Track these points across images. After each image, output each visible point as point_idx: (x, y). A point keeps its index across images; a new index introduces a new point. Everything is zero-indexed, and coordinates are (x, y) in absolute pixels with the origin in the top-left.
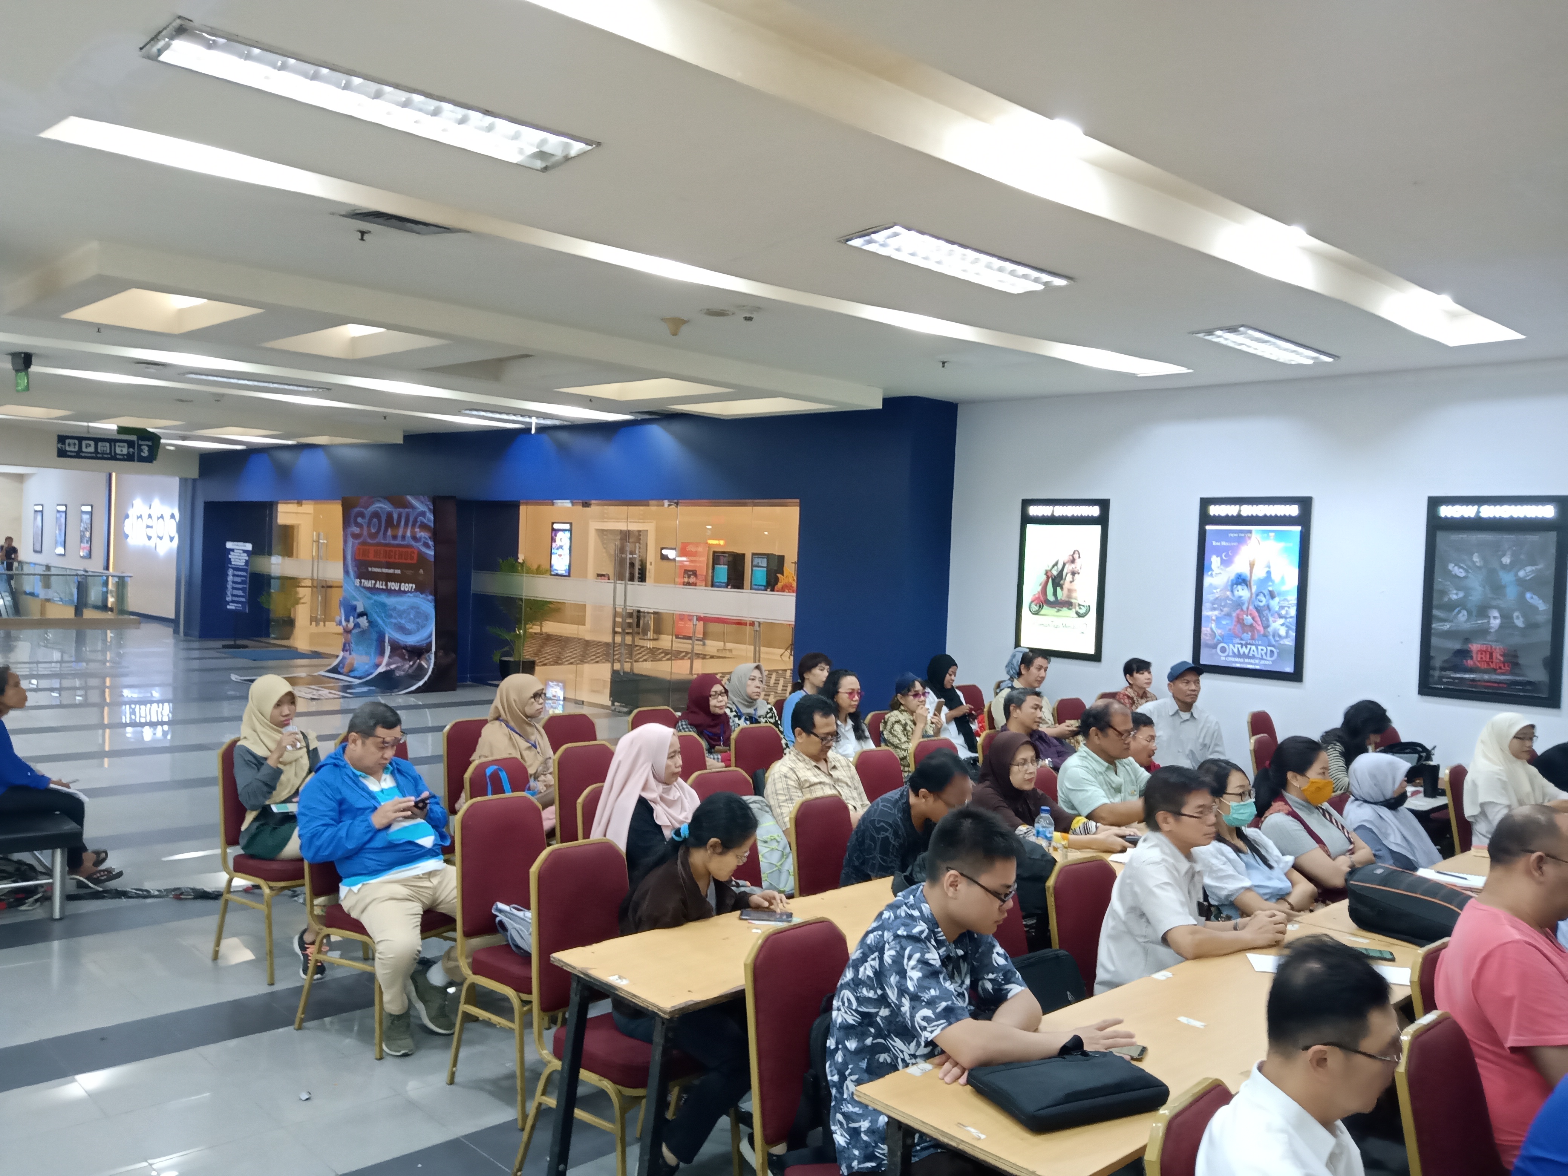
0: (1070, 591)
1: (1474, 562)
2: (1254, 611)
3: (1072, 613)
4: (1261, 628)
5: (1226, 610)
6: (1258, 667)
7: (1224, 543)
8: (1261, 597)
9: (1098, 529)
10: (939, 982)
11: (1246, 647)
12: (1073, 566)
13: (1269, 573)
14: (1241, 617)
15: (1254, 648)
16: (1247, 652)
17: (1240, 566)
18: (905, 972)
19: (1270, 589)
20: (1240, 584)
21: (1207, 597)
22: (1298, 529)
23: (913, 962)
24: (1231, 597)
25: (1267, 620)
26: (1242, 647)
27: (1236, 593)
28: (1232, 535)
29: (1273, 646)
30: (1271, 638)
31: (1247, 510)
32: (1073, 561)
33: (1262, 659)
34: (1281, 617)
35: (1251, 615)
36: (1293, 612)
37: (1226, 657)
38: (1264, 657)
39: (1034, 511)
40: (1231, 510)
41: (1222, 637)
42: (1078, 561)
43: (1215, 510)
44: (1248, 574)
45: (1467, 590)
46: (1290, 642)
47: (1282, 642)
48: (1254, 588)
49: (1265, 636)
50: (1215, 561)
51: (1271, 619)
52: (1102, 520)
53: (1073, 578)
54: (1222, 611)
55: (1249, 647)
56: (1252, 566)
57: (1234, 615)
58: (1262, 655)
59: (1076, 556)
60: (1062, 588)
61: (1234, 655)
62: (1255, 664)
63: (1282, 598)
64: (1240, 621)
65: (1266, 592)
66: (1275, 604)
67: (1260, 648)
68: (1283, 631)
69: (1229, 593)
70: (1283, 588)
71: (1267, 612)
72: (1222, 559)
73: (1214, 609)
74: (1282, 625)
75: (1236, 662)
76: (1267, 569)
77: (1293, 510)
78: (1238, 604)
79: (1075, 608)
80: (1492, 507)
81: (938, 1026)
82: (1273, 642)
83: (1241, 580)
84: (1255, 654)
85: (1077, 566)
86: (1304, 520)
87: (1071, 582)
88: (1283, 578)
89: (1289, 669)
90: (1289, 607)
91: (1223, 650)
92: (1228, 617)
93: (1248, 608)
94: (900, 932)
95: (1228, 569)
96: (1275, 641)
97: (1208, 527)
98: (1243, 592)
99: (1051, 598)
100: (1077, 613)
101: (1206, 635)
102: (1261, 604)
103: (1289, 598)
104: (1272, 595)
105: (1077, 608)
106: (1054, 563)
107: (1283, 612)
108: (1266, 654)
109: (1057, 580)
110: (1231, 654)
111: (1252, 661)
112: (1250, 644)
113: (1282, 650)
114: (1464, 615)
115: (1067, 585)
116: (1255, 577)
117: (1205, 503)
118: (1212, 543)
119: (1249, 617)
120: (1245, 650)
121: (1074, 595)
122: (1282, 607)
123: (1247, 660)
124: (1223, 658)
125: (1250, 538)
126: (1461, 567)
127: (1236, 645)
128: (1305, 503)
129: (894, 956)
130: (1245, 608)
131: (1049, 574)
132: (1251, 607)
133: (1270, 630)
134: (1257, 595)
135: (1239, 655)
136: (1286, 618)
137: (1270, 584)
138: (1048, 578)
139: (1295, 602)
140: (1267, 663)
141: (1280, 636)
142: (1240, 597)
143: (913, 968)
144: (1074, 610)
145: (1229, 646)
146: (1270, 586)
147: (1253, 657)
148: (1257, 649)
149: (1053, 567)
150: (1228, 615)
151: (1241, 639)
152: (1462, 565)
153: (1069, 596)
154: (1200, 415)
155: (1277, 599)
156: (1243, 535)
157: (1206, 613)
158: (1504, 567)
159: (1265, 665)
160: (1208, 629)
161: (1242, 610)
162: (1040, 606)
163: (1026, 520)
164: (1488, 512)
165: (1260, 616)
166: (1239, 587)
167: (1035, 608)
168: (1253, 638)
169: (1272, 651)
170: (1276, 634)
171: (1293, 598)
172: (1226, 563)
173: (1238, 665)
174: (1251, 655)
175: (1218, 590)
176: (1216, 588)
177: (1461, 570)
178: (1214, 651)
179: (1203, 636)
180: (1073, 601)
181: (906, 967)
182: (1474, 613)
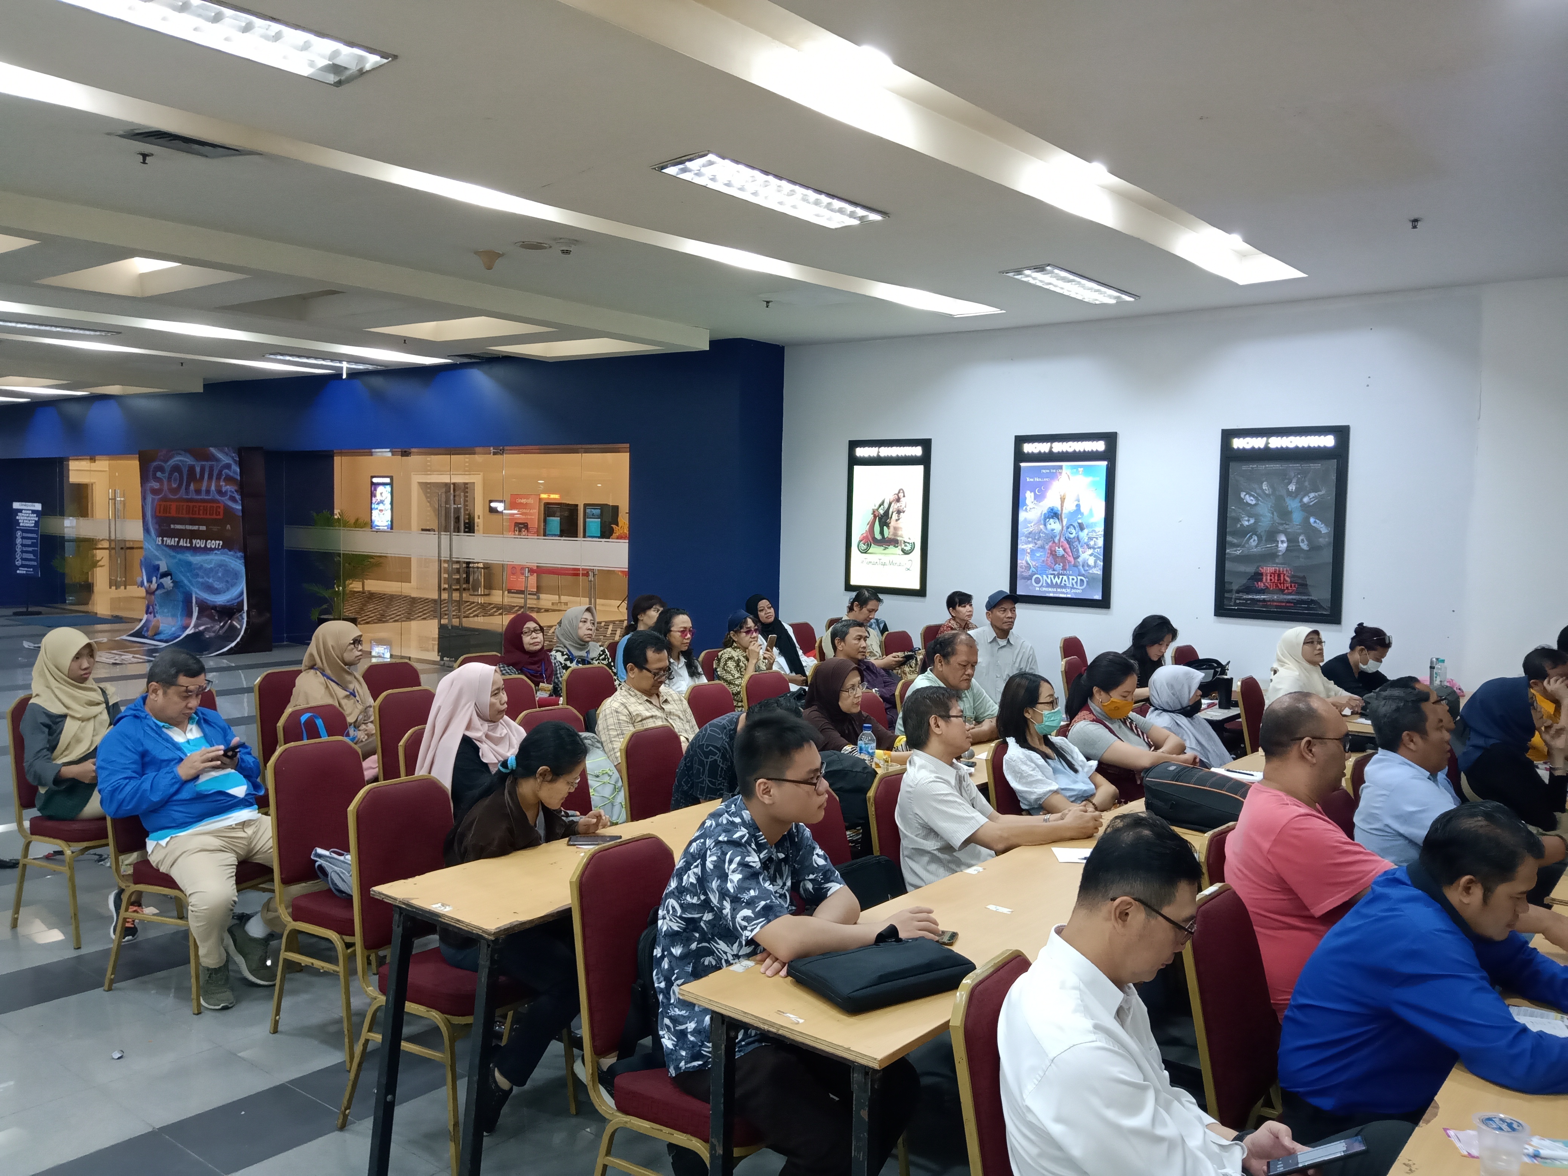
0: (896, 529)
1: (1263, 490)
2: (1065, 542)
3: (898, 550)
4: (1071, 559)
5: (1039, 543)
6: (1069, 596)
7: (1037, 479)
8: (1072, 530)
9: (920, 469)
10: (759, 883)
11: (1059, 578)
12: (898, 504)
13: (1078, 506)
14: (1053, 549)
15: (1065, 577)
16: (1059, 582)
17: (1051, 500)
18: (727, 875)
19: (1080, 521)
20: (1052, 518)
21: (1022, 529)
22: (1105, 463)
23: (733, 866)
24: (1044, 530)
25: (1078, 551)
26: (1054, 578)
27: (1049, 527)
28: (1044, 471)
29: (1083, 575)
30: (1081, 567)
31: (1059, 447)
32: (898, 500)
33: (1073, 588)
34: (1090, 548)
35: (1062, 546)
36: (1100, 542)
37: (1040, 587)
38: (1075, 586)
39: (861, 452)
40: (1043, 448)
41: (1036, 567)
42: (902, 499)
43: (1028, 448)
44: (1060, 509)
45: (1257, 517)
46: (1098, 571)
47: (1091, 571)
48: (1065, 523)
49: (1075, 566)
50: (1028, 497)
51: (1080, 550)
52: (925, 461)
53: (898, 516)
54: (1036, 544)
55: (1061, 577)
56: (1063, 500)
57: (1047, 547)
58: (1073, 584)
59: (901, 495)
60: (888, 527)
61: (1048, 586)
62: (1067, 593)
63: (1090, 530)
64: (1053, 553)
65: (1076, 524)
66: (1084, 535)
67: (1071, 577)
68: (1091, 561)
69: (1042, 527)
70: (1092, 520)
71: (1077, 543)
72: (1035, 494)
73: (1029, 542)
74: (1091, 555)
75: (1050, 592)
76: (1077, 503)
77: (1099, 446)
78: (1051, 537)
79: (901, 545)
80: (1279, 438)
81: (757, 924)
82: (1083, 572)
83: (1054, 514)
84: (1067, 583)
85: (902, 505)
86: (1110, 456)
87: (897, 520)
88: (1091, 510)
89: (1098, 596)
90: (1097, 538)
91: (1038, 581)
92: (1041, 550)
93: (1059, 540)
94: (721, 839)
95: (1041, 504)
96: (1085, 570)
97: (1022, 464)
98: (1054, 526)
99: (878, 536)
100: (903, 550)
101: (1021, 567)
102: (1072, 536)
103: (1097, 529)
104: (1081, 527)
105: (903, 546)
106: (880, 502)
107: (1092, 543)
108: (1076, 583)
109: (883, 519)
110: (1044, 584)
111: (1064, 590)
112: (1062, 575)
113: (1091, 580)
114: (1254, 540)
115: (893, 523)
116: (1065, 511)
117: (1020, 440)
118: (1026, 479)
119: (1061, 549)
120: (1057, 580)
121: (900, 533)
122: (1091, 539)
123: (1059, 590)
124: (1038, 589)
125: (1061, 473)
126: (1251, 495)
127: (1049, 576)
128: (1111, 439)
129: (715, 861)
130: (1056, 540)
131: (876, 513)
132: (1062, 539)
133: (1080, 560)
134: (1068, 528)
135: (1052, 585)
136: (1094, 548)
137: (1080, 516)
138: (875, 517)
139: (1103, 533)
140: (1078, 591)
141: (1089, 566)
142: (1053, 530)
143: (733, 872)
144: (900, 547)
145: (1042, 577)
146: (1079, 518)
147: (1065, 587)
148: (1068, 579)
149: (880, 506)
150: (1042, 547)
151: (1054, 570)
152: (1253, 493)
153: (895, 534)
154: (1012, 357)
155: (1086, 531)
156: (1054, 471)
157: (1021, 546)
158: (1290, 494)
159: (1075, 593)
160: (1024, 562)
161: (1054, 542)
162: (868, 545)
163: (854, 461)
164: (1276, 442)
165: (1070, 548)
166: (1051, 520)
167: (864, 547)
168: (1064, 569)
169: (1081, 580)
170: (1085, 564)
171: (1100, 529)
172: (1039, 498)
173: (1051, 595)
174: (1062, 584)
175: (1032, 524)
176: (1030, 522)
177: (1252, 498)
178: (1029, 581)
179: (1019, 569)
180: (899, 538)
181: (727, 871)
182: (1264, 539)
